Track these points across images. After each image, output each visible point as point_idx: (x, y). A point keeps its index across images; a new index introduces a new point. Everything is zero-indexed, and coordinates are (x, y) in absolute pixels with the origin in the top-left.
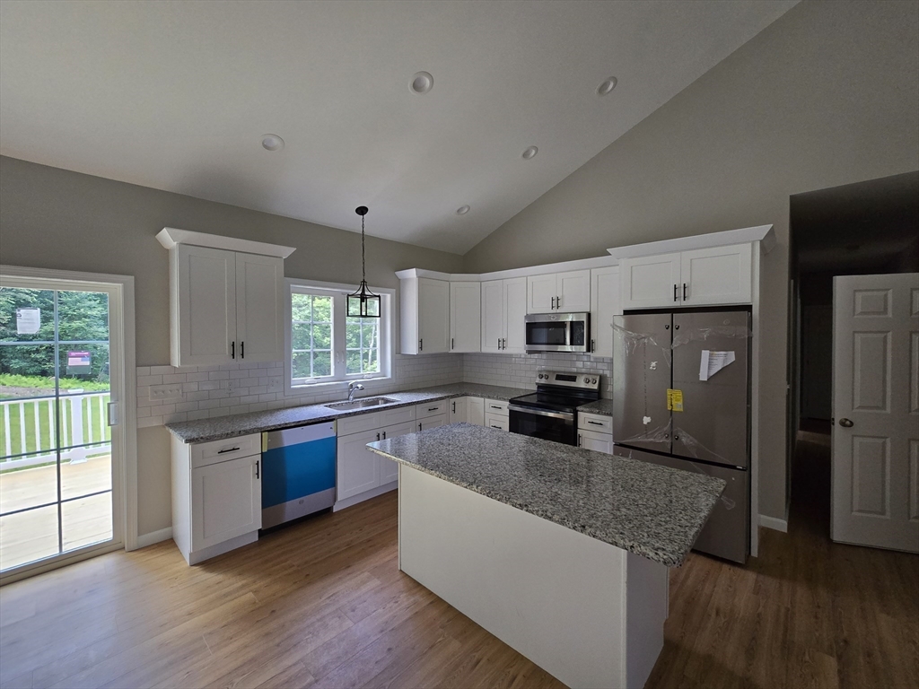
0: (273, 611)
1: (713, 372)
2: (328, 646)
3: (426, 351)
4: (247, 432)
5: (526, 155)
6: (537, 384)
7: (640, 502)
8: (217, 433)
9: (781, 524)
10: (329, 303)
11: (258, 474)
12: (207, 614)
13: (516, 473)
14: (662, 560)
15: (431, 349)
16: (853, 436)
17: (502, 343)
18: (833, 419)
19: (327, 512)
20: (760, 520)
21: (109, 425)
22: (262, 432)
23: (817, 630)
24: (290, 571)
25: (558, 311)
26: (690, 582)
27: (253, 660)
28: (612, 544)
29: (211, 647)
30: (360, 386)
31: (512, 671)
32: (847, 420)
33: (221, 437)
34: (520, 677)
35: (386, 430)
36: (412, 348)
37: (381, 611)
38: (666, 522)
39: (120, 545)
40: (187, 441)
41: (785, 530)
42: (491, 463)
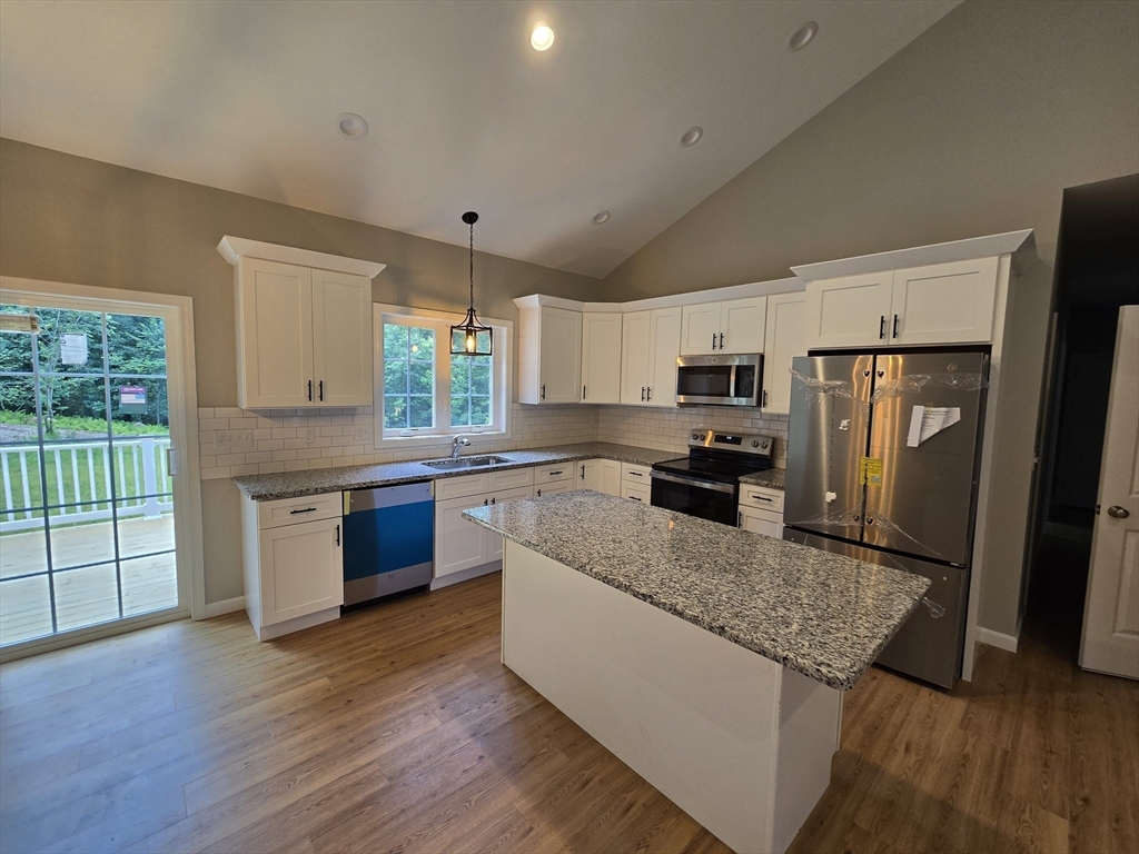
0: (349, 701)
1: (928, 434)
2: (409, 747)
3: (550, 400)
4: (325, 491)
5: (685, 139)
6: (689, 446)
7: (805, 601)
8: (290, 490)
9: (1009, 642)
11: (338, 540)
12: (274, 699)
13: (644, 555)
14: (824, 678)
15: (556, 398)
16: (1127, 530)
17: (647, 393)
18: (1099, 507)
19: (423, 590)
20: (979, 633)
21: (169, 475)
22: (343, 491)
23: (1045, 783)
24: (374, 655)
25: (721, 352)
26: (873, 706)
27: (322, 755)
28: (759, 653)
29: (275, 737)
30: (465, 440)
31: (629, 797)
32: (1119, 508)
33: (294, 495)
34: (639, 804)
35: (496, 495)
36: (532, 396)
37: (475, 711)
38: (838, 630)
39: (185, 614)
40: (253, 497)
41: (1014, 649)
42: (614, 541)
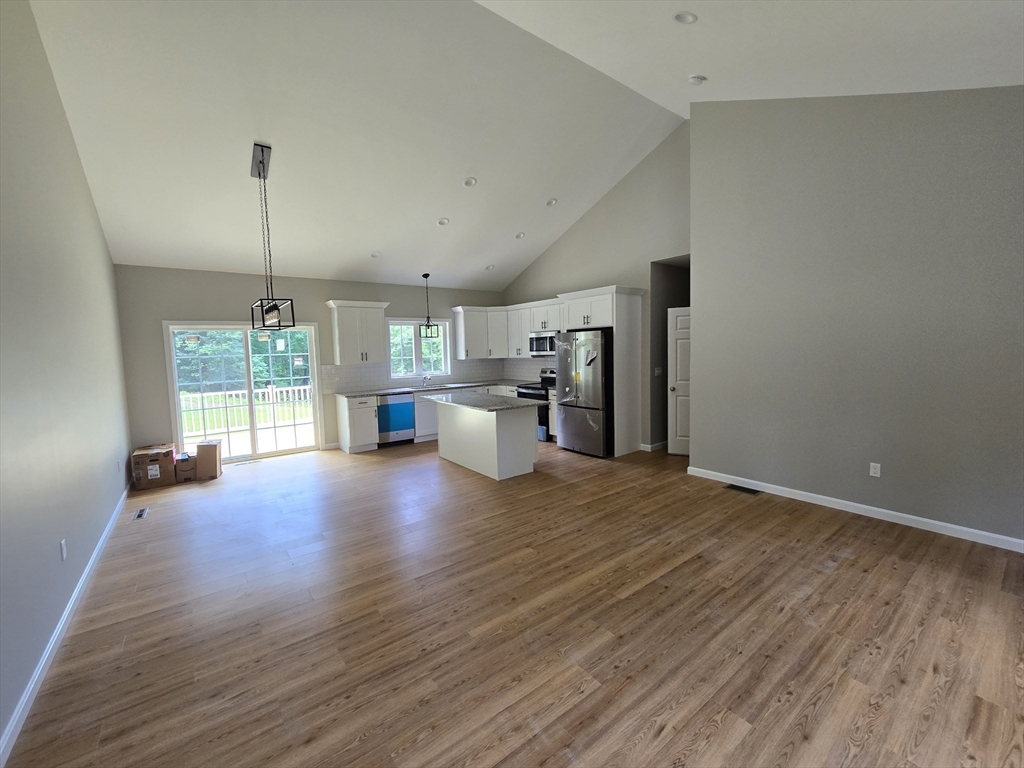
3: (470, 357)
4: (370, 395)
5: (518, 237)
6: (539, 376)
8: (358, 394)
9: (648, 448)
10: (411, 330)
11: (376, 416)
15: (472, 357)
16: (676, 397)
17: (519, 351)
19: (411, 441)
20: (640, 446)
22: (377, 396)
25: (545, 330)
30: (429, 377)
32: (673, 387)
33: (359, 396)
36: (462, 356)
39: (317, 448)
40: (345, 397)
